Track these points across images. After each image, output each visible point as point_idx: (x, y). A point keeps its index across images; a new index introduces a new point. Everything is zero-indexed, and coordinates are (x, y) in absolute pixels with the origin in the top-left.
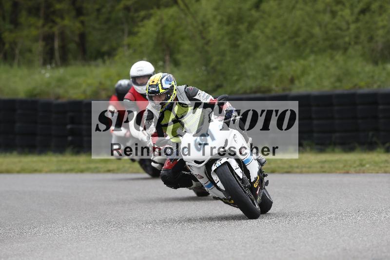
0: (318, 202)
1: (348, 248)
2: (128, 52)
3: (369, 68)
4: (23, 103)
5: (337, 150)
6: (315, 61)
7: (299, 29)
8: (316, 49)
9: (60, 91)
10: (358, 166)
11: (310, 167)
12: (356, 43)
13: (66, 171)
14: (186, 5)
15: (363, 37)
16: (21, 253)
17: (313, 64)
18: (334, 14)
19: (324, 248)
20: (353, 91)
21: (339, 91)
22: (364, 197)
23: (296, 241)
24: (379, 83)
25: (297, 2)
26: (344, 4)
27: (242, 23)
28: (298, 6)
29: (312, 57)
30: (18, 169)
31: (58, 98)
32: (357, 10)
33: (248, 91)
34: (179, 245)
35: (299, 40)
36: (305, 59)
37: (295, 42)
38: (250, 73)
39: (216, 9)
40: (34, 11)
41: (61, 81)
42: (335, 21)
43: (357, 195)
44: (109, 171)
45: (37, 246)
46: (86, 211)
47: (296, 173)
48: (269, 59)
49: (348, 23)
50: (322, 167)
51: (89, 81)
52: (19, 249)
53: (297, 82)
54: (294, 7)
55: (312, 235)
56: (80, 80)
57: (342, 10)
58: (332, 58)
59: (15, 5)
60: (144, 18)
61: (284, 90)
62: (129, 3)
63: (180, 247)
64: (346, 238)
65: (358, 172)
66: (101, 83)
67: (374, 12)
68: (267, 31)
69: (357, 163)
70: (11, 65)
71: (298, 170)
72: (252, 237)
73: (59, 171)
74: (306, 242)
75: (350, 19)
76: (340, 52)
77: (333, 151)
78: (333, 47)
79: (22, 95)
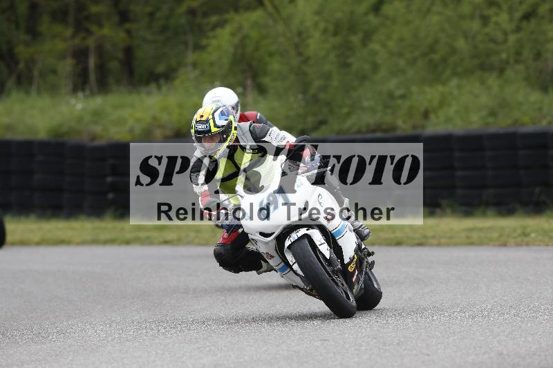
0: (462, 287)
1: (505, 352)
2: (194, 74)
3: (535, 96)
4: (44, 145)
5: (489, 213)
6: (459, 87)
7: (436, 41)
8: (459, 70)
9: (97, 129)
10: (520, 235)
11: (451, 237)
12: (517, 62)
13: (105, 242)
14: (275, 8)
15: (527, 53)
16: (40, 358)
17: (455, 92)
18: (485, 20)
19: (471, 351)
20: (512, 130)
21: (493, 129)
22: (529, 279)
23: (432, 342)
24: (549, 119)
25: (433, 3)
26: (499, 6)
27: (355, 33)
28: (435, 9)
29: (454, 82)
30: (36, 239)
31: (94, 138)
32: (518, 15)
33: (364, 129)
34: (265, 348)
35: (436, 57)
36: (444, 83)
37: (431, 61)
38: (366, 104)
39: (318, 13)
40: (60, 16)
41: (97, 114)
42: (487, 30)
43: (518, 277)
44: (166, 242)
45: (65, 348)
46: (133, 299)
47: (432, 245)
48: (393, 84)
49: (505, 34)
50: (468, 237)
51: (139, 115)
52: (38, 353)
53: (432, 117)
54: (428, 11)
55: (454, 332)
56: (126, 113)
57: (497, 14)
58: (483, 82)
59: (33, 7)
60: (215, 27)
61: (414, 127)
62: (195, 4)
63: (267, 351)
64: (502, 338)
65: (518, 245)
66: (155, 118)
67: (542, 18)
68: (391, 44)
69: (519, 231)
70: (27, 92)
71: (434, 241)
72: (369, 337)
73: (95, 242)
74: (445, 344)
75: (509, 27)
76: (495, 74)
77: (484, 215)
78: (484, 67)
79: (42, 134)
